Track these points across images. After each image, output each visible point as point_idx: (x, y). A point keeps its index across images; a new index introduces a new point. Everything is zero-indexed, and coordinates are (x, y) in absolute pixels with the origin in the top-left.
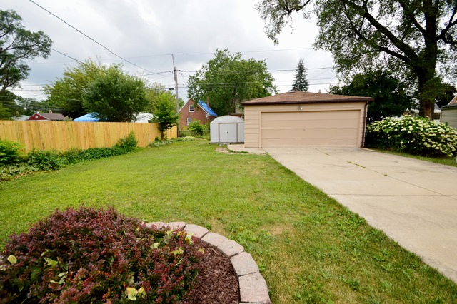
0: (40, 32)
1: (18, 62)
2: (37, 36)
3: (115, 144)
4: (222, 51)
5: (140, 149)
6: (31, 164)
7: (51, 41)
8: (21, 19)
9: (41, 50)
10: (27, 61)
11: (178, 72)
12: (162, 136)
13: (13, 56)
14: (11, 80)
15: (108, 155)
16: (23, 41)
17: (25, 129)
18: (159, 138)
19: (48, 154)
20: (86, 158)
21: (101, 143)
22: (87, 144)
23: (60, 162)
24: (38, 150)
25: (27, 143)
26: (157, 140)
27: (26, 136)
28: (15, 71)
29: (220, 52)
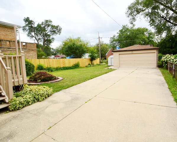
0: (58, 26)
1: (51, 37)
2: (57, 27)
3: (72, 66)
4: (125, 25)
5: (81, 67)
6: (46, 70)
7: (61, 28)
8: (52, 22)
9: (58, 32)
10: (54, 36)
11: (100, 38)
12: (92, 63)
13: (50, 35)
14: (49, 43)
15: (68, 69)
16: (53, 29)
17: (46, 61)
18: (90, 64)
19: (51, 68)
20: (62, 69)
21: (67, 65)
22: (63, 65)
23: (53, 70)
24: (49, 67)
25: (46, 65)
26: (89, 64)
27: (46, 63)
28: (50, 40)
29: (124, 26)
